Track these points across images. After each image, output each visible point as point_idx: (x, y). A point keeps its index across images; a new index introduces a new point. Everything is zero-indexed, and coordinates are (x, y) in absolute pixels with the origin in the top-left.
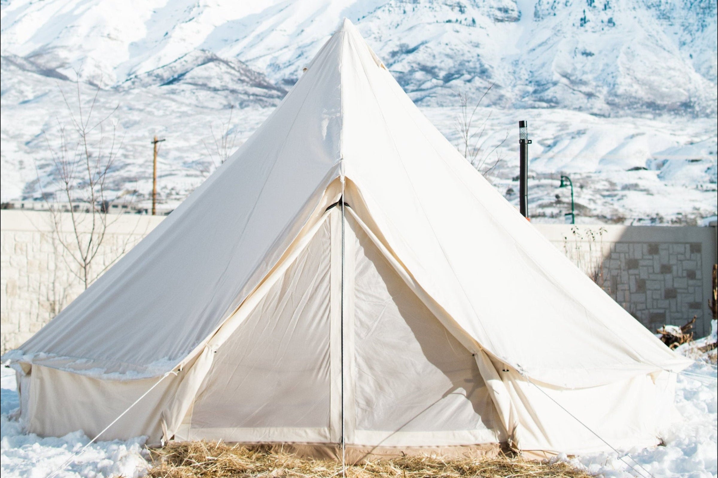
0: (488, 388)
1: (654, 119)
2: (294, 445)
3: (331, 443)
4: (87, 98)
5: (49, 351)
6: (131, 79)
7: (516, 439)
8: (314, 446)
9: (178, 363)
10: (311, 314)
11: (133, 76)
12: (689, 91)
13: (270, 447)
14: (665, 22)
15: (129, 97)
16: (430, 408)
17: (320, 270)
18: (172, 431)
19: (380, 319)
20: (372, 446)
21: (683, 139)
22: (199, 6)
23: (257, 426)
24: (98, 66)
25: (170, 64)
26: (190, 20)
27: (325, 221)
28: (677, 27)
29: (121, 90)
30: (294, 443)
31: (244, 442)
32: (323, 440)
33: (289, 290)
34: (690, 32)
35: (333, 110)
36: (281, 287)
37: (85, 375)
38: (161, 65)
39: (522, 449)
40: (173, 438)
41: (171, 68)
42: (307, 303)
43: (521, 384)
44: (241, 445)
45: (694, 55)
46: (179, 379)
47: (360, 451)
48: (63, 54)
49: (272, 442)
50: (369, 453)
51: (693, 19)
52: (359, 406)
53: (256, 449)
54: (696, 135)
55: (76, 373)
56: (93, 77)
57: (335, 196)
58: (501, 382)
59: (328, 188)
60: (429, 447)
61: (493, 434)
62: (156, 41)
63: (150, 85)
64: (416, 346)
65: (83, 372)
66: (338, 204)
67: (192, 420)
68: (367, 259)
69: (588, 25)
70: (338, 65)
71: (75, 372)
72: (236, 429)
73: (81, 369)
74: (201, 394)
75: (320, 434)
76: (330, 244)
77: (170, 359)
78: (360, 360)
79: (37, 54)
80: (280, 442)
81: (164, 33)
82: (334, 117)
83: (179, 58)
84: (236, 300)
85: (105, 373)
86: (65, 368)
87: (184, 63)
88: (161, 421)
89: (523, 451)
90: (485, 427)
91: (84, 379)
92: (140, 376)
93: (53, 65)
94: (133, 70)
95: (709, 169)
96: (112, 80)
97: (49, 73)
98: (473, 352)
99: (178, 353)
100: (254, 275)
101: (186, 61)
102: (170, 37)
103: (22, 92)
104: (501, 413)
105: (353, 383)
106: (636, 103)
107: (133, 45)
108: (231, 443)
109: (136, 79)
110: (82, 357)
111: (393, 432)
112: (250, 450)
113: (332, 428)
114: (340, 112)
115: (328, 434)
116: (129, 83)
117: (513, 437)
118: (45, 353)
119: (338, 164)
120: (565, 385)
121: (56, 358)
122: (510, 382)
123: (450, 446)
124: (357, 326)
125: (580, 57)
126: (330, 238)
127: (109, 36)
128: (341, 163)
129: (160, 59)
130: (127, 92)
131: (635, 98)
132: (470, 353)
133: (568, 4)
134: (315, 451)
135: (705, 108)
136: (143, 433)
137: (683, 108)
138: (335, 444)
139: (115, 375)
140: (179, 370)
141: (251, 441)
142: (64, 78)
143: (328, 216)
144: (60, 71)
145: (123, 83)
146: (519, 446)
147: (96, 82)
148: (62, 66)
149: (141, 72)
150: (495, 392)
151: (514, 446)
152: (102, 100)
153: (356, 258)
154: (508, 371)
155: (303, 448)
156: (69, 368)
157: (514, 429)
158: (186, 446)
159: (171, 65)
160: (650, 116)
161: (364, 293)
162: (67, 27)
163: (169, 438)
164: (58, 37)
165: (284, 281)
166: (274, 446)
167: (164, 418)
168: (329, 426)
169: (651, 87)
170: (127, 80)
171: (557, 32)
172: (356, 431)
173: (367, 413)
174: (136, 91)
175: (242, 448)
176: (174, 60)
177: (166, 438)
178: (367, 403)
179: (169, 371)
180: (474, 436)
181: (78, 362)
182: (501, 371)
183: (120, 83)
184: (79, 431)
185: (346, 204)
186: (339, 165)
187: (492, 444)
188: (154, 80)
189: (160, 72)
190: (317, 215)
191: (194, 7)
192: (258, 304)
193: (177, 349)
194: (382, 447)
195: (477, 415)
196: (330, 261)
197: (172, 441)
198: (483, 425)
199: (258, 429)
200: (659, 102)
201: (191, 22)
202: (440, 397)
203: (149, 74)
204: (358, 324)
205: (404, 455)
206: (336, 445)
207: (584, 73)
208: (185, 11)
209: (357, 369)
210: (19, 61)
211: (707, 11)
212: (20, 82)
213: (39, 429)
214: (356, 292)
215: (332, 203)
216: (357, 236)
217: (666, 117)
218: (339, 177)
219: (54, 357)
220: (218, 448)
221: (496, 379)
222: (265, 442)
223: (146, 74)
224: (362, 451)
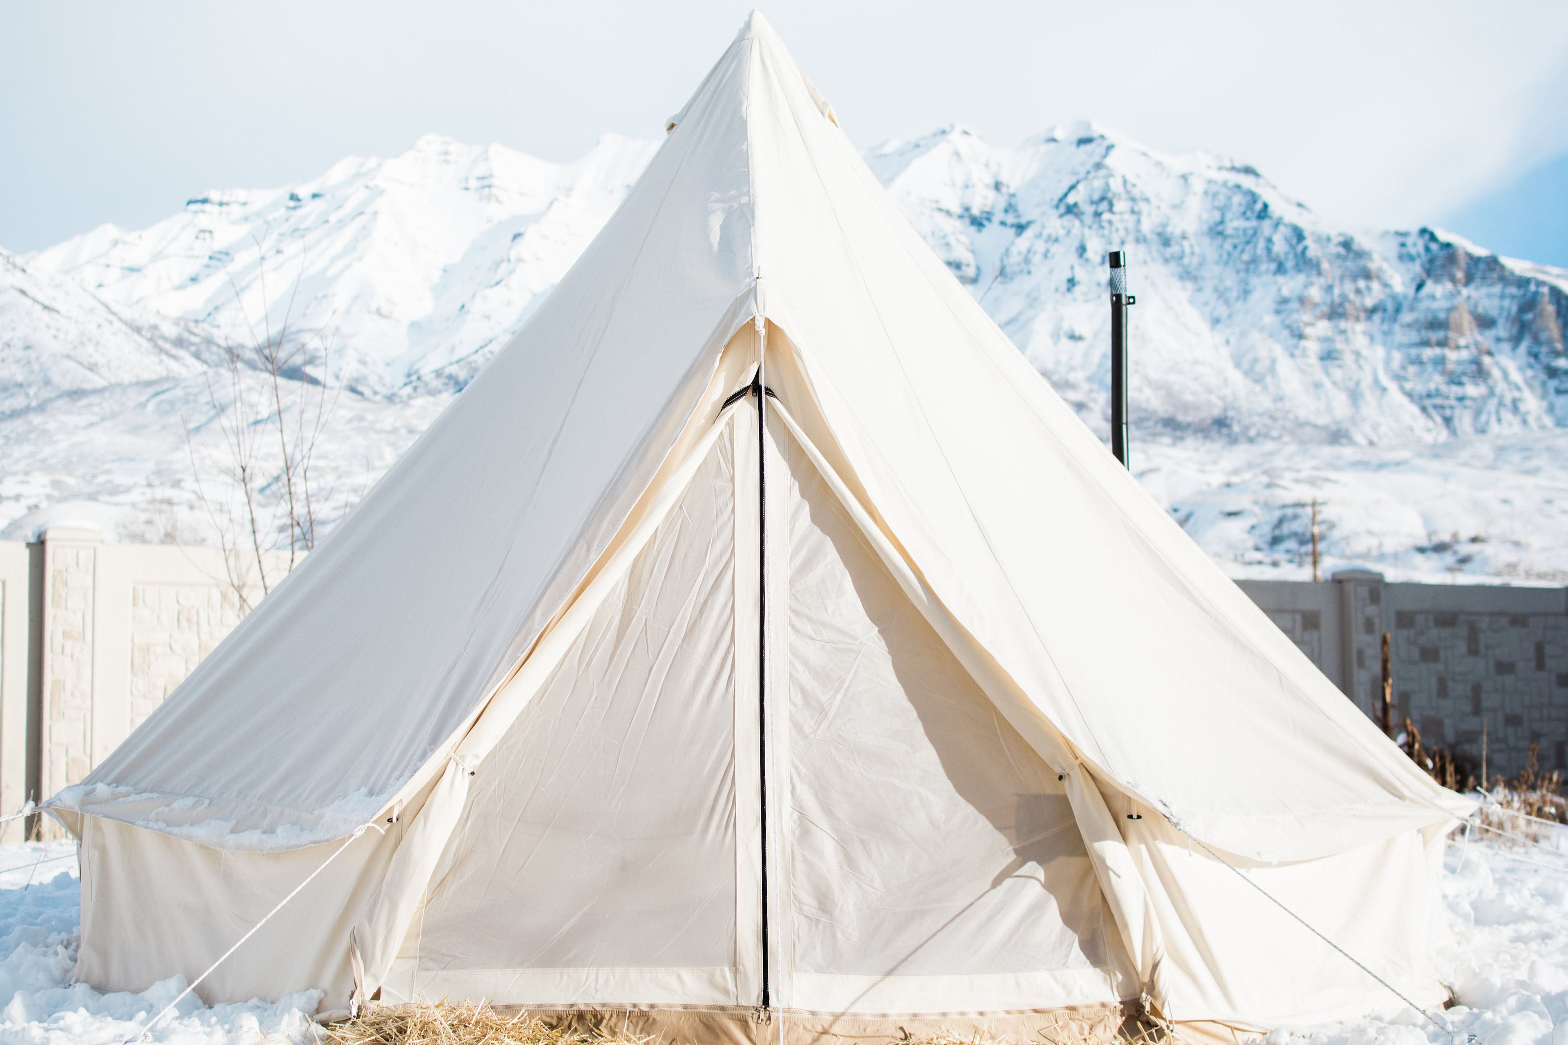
0: (1095, 862)
1: (1174, 444)
2: (654, 1014)
3: (738, 1006)
4: (348, 414)
5: (118, 782)
6: (411, 382)
7: (1160, 993)
8: (699, 1015)
9: (387, 801)
10: (690, 675)
11: (414, 378)
12: (1223, 399)
13: (598, 1019)
14: (1189, 285)
15: (409, 412)
16: (963, 915)
17: (709, 560)
18: (376, 978)
19: (849, 687)
20: (833, 1014)
21: (1217, 479)
22: (509, 261)
23: (568, 964)
24: (363, 362)
25: (468, 356)
26: (497, 284)
27: (721, 434)
28: (1208, 293)
29: (397, 400)
30: (652, 1006)
31: (540, 1006)
32: (721, 1000)
33: (640, 614)
34: (1227, 302)
35: (733, 192)
36: (620, 606)
37: (189, 838)
38: (455, 358)
39: (1175, 1019)
40: (377, 996)
41: (470, 363)
42: (681, 646)
43: (1170, 852)
44: (531, 1015)
45: (1233, 340)
46: (390, 843)
47: (805, 1028)
48: (313, 343)
49: (603, 1005)
50: (825, 1032)
51: (1231, 281)
52: (801, 911)
53: (566, 1023)
54: (1236, 472)
55: (170, 833)
56: (357, 380)
57: (743, 370)
58: (1123, 846)
59: (727, 347)
60: (962, 1014)
61: (1105, 979)
62: (448, 320)
63: (440, 392)
64: (928, 755)
65: (185, 830)
66: (750, 392)
67: (422, 949)
68: (817, 531)
69: (1077, 290)
70: (740, 104)
71: (169, 829)
72: (520, 970)
73: (180, 825)
74: (442, 881)
75: (712, 983)
76: (733, 494)
77: (371, 794)
78: (803, 790)
79: (276, 343)
80: (621, 1005)
81: (459, 306)
82: (736, 205)
83: (482, 347)
84: (519, 638)
85: (233, 831)
86: (149, 821)
87: (489, 355)
88: (351, 951)
89: (1177, 1022)
90: (1088, 962)
91: (188, 845)
92: (306, 838)
93: (298, 360)
94: (414, 369)
95: (1253, 527)
96: (384, 385)
97: (294, 374)
98: (1058, 771)
99: (389, 778)
100: (559, 576)
101: (491, 352)
102: (468, 312)
103: (252, 406)
104: (1126, 926)
105: (788, 850)
106: (1147, 419)
107: (415, 326)
108: (510, 1009)
109: (419, 383)
110: (185, 795)
111: (878, 978)
112: (552, 1027)
113: (740, 967)
114: (748, 194)
115: (731, 985)
116: (409, 389)
117: (1151, 987)
118: (109, 785)
119: (750, 291)
120: (1259, 854)
121: (133, 797)
122: (1143, 847)
123: (1008, 1012)
124: (795, 705)
125: (1066, 343)
126: (732, 479)
127: (378, 312)
128: (756, 287)
129: (453, 349)
130: (406, 403)
131: (1146, 410)
132: (1053, 772)
133: (1049, 255)
134: (701, 1029)
135: (1246, 428)
136: (312, 984)
137: (1215, 428)
138: (746, 1008)
139: (252, 837)
140: (390, 820)
141: (557, 1002)
142: (314, 382)
143: (727, 424)
144: (309, 370)
145: (400, 389)
146: (1166, 1013)
147: (360, 388)
148: (311, 361)
149: (427, 370)
150: (1111, 873)
151: (1155, 1011)
152: (370, 417)
153: (791, 532)
154: (1139, 817)
155: (675, 1021)
156: (157, 821)
157: (1155, 967)
158: (402, 1019)
159: (470, 359)
160: (1167, 440)
161: (810, 620)
162: (316, 298)
163: (369, 995)
164: (304, 315)
165: (629, 590)
166: (607, 1016)
167: (356, 944)
168: (735, 965)
169: (1170, 394)
170: (406, 384)
171: (1033, 301)
172: (795, 975)
173: (820, 926)
174: (419, 402)
175: (533, 1022)
176: (474, 349)
177: (362, 995)
178: (820, 902)
179: (365, 822)
180: (1064, 986)
181: (177, 805)
182: (1123, 819)
183: (396, 390)
184: (176, 977)
185: (769, 392)
186: (752, 292)
187: (1103, 1005)
188: (446, 384)
189: (453, 370)
190: (703, 421)
191: (502, 261)
192: (570, 650)
193: (388, 770)
194: (855, 1015)
195: (1070, 932)
196: (733, 538)
197: (374, 1005)
198: (1083, 957)
199: (571, 970)
200: (1181, 418)
201: (498, 288)
202: (988, 886)
203: (438, 374)
204: (799, 700)
205: (906, 1038)
206: (749, 1013)
207: (1072, 369)
208: (490, 269)
209: (796, 815)
210: (249, 355)
211: (1252, 267)
212: (250, 389)
213: (97, 975)
214: (793, 618)
215: (737, 389)
216: (794, 474)
217: (1191, 442)
218: (753, 319)
219: (127, 795)
220: (477, 1022)
221: (1114, 840)
222: (587, 1005)
223: (434, 375)
224: (809, 1027)
